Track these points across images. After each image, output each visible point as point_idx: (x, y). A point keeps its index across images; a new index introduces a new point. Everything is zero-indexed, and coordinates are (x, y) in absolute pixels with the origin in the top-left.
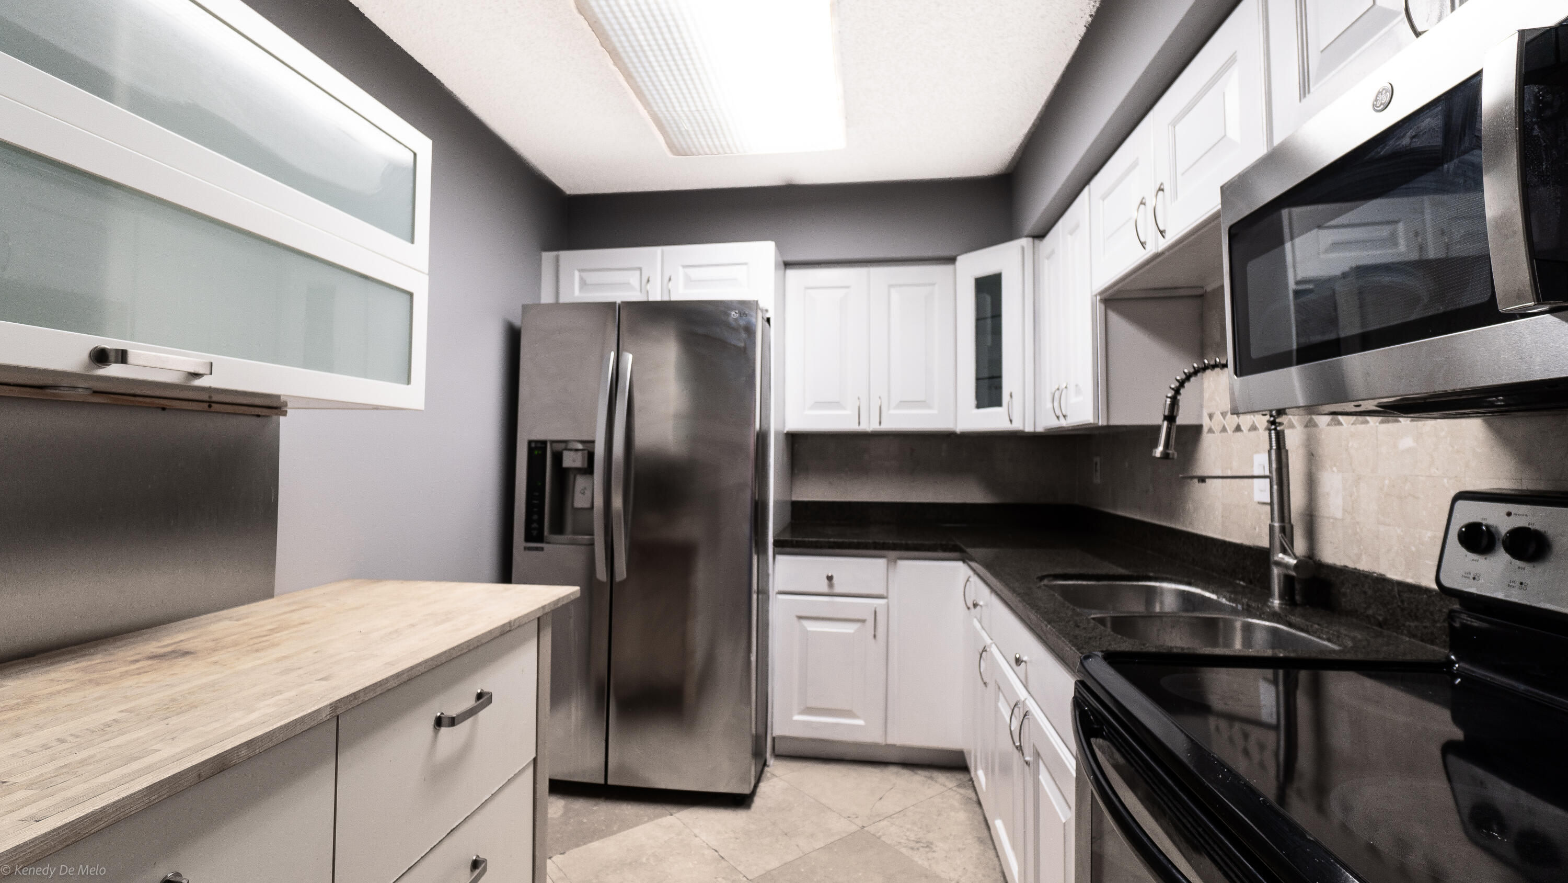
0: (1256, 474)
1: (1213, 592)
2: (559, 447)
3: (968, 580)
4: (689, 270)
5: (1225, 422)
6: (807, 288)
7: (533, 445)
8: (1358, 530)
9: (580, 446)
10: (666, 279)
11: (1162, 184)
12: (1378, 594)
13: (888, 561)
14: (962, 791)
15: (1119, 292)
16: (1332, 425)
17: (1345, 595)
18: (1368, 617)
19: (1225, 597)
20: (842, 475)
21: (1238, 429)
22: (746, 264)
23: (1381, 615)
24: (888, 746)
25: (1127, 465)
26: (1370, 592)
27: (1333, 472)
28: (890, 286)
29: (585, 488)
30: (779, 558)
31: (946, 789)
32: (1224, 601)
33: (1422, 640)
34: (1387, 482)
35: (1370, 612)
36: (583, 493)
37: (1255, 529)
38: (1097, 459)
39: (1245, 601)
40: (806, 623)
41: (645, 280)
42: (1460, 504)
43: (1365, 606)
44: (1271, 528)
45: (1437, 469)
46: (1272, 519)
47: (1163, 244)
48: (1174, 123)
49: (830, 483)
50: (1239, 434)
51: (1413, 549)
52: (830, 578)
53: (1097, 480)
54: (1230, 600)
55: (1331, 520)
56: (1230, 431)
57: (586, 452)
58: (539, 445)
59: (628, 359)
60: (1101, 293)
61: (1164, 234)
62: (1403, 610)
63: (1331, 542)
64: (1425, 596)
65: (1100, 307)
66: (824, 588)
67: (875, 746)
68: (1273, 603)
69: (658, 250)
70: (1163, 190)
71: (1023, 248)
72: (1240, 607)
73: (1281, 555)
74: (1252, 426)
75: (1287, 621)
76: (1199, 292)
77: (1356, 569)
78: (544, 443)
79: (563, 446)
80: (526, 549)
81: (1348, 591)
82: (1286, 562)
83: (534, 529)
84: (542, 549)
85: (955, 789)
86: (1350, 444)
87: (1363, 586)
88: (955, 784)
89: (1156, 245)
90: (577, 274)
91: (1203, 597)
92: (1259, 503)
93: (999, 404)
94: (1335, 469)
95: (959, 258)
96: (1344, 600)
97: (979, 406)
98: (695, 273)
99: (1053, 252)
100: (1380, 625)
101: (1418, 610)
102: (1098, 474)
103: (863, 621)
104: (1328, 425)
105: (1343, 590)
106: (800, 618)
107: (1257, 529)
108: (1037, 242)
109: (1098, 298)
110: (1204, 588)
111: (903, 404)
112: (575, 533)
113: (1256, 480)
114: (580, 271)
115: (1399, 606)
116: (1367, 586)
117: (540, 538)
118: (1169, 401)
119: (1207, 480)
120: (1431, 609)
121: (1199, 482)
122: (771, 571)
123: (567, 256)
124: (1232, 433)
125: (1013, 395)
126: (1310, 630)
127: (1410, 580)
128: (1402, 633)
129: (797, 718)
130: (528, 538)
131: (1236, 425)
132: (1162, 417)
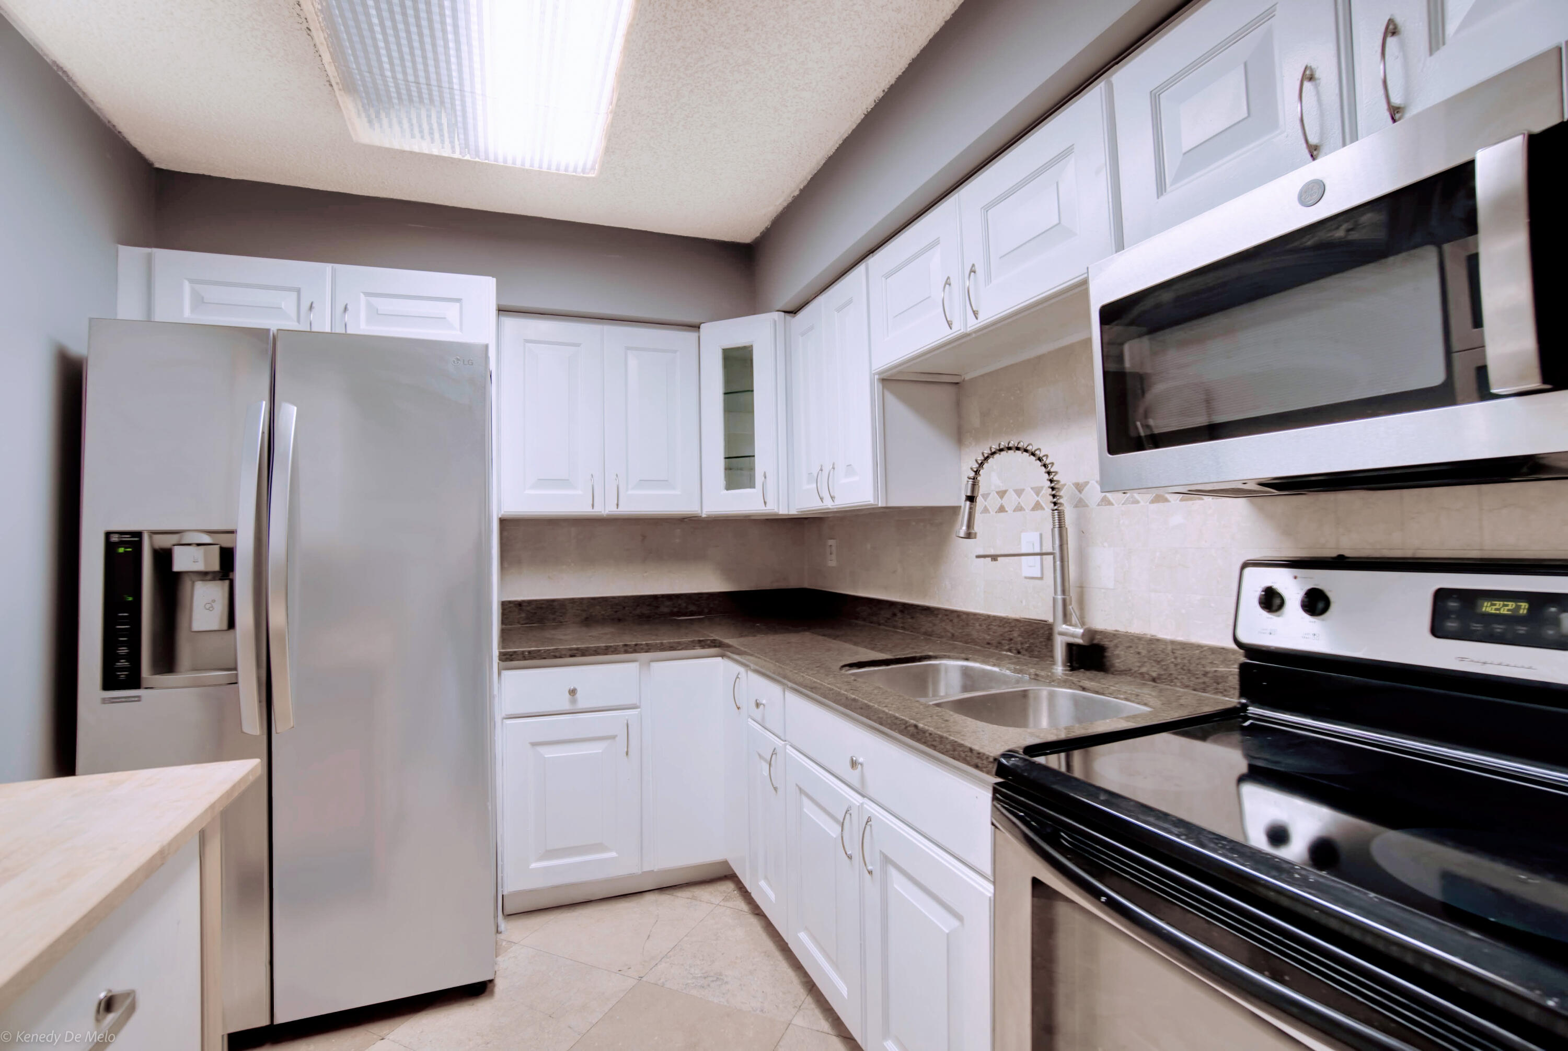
0: (1024, 551)
1: (994, 665)
2: (163, 542)
3: (737, 677)
4: (373, 300)
5: (986, 503)
6: (527, 341)
7: (115, 538)
8: (1130, 598)
9: (206, 539)
10: (339, 308)
11: (973, 265)
12: (1152, 654)
13: (640, 665)
14: (730, 904)
15: (901, 372)
16: (1102, 505)
17: (1118, 656)
18: (1142, 674)
19: (1008, 669)
20: (564, 567)
21: (1002, 509)
22: (458, 300)
23: (1155, 671)
24: (644, 873)
25: (869, 546)
26: (1144, 652)
27: (1104, 547)
28: (628, 348)
29: (214, 601)
30: (505, 673)
31: (715, 906)
32: (1008, 672)
33: (1195, 690)
34: (1158, 554)
35: (1144, 670)
36: (211, 609)
37: (1022, 602)
38: (831, 542)
39: (1032, 671)
40: (542, 750)
41: (305, 306)
42: (1248, 571)
43: (1138, 664)
44: (1054, 600)
45: (1206, 542)
46: (1055, 592)
47: (973, 324)
48: (987, 208)
49: (549, 577)
50: (1002, 514)
51: (1183, 611)
52: (573, 692)
53: (832, 562)
54: (1015, 671)
55: (1103, 590)
56: (992, 513)
57: (217, 548)
58: (127, 538)
59: (289, 415)
60: (880, 373)
61: (976, 315)
62: (1176, 665)
63: (1102, 610)
64: (1197, 652)
65: (878, 386)
66: (567, 706)
67: (631, 876)
68: (1057, 669)
69: (328, 268)
70: (975, 272)
71: (775, 322)
72: (1027, 677)
73: (1064, 626)
74: (1017, 507)
75: (1081, 687)
76: (956, 380)
77: (1127, 632)
78: (139, 534)
79: (174, 539)
80: (104, 701)
81: (1122, 653)
82: (1072, 632)
83: (122, 669)
84: (138, 699)
85: (722, 904)
86: (1121, 522)
87: (1137, 647)
88: (721, 899)
89: (964, 324)
90: (187, 287)
91: (983, 670)
92: (1026, 578)
93: (752, 486)
94: (1106, 544)
95: (702, 326)
96: (1118, 661)
97: (729, 487)
98: (384, 305)
99: (811, 328)
100: (1154, 680)
101: (1190, 663)
102: (834, 557)
103: (613, 737)
104: (1098, 505)
105: (1117, 652)
106: (534, 744)
107: (1024, 603)
108: (788, 317)
109: (876, 377)
110: (983, 662)
111: (644, 483)
112: (195, 669)
113: (1023, 558)
114: (192, 281)
115: (1172, 662)
116: (1141, 647)
117: (134, 682)
118: (971, 482)
119: (999, 558)
120: (1203, 662)
121: (992, 561)
122: (496, 692)
123: (162, 256)
124: (994, 514)
125: (767, 476)
126: (1107, 692)
127: (1180, 638)
128: (1175, 685)
129: (534, 865)
130: (111, 681)
131: (999, 506)
132: (964, 498)
